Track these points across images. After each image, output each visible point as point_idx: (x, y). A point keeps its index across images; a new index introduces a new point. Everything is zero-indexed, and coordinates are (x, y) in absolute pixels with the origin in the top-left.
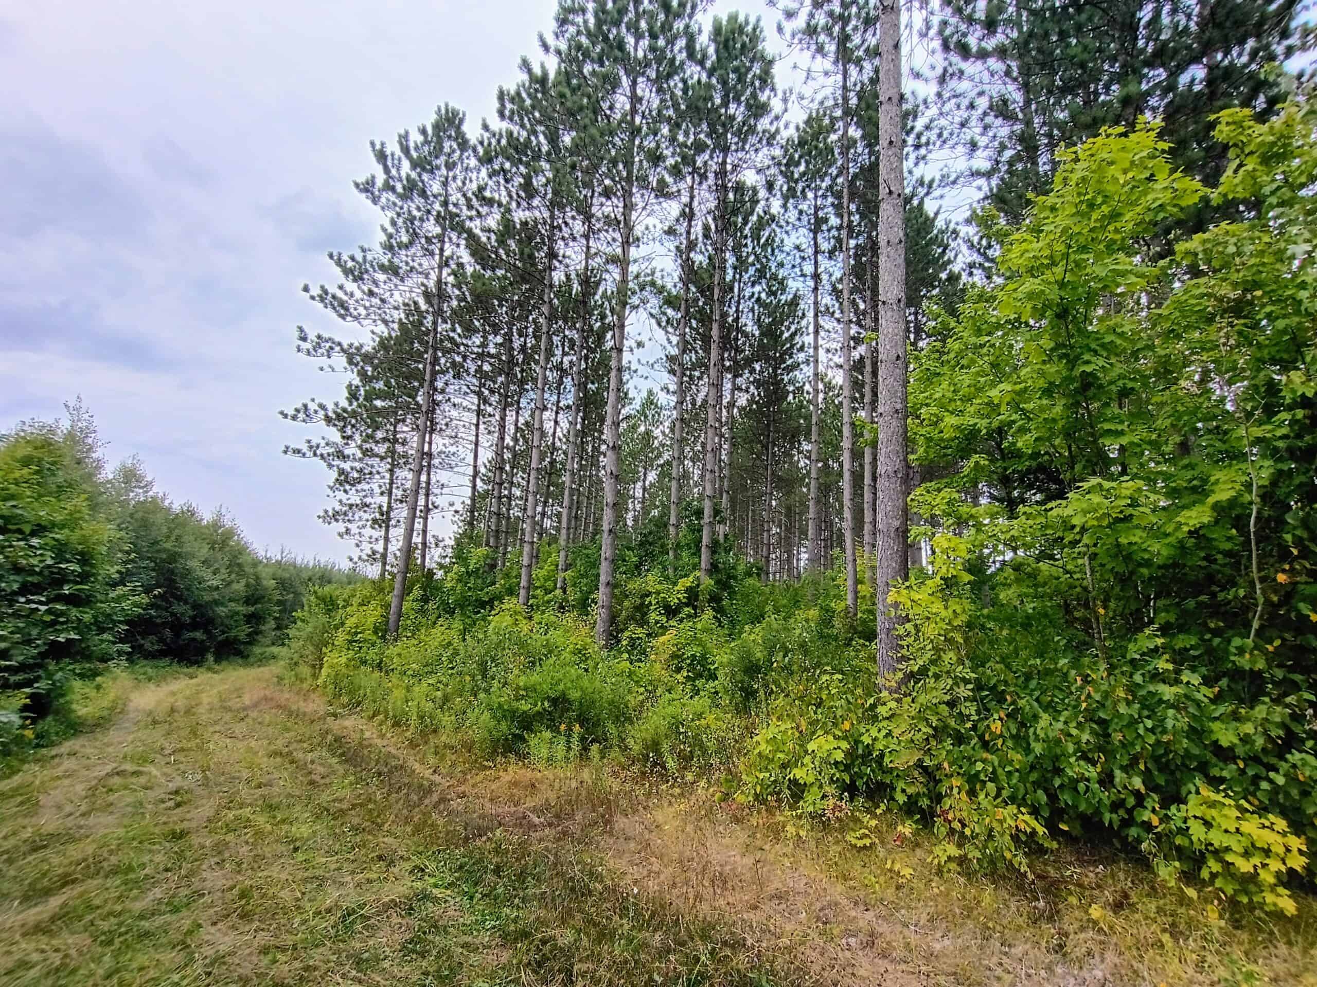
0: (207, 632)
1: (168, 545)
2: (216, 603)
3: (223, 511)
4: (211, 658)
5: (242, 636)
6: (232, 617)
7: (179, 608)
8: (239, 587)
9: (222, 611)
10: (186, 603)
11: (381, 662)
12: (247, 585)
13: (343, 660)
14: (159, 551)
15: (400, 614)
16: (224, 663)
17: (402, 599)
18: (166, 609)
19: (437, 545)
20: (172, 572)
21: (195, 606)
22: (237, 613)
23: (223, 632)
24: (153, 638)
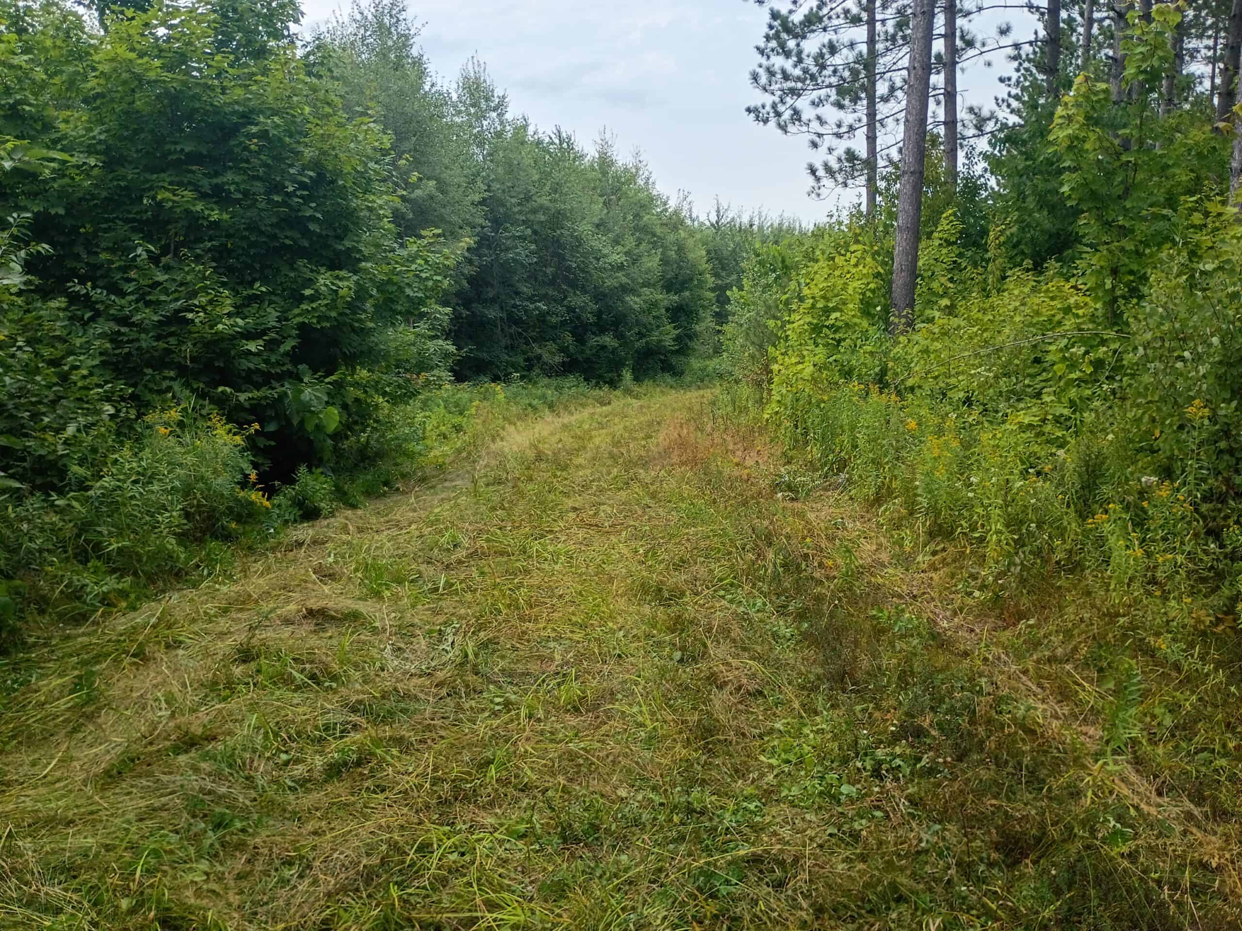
0: (619, 336)
1: (544, 201)
2: (625, 289)
3: (608, 136)
4: (627, 375)
5: (668, 342)
6: (649, 311)
7: (578, 299)
8: (652, 263)
9: (634, 302)
10: (584, 291)
11: (884, 372)
12: (664, 261)
13: (808, 370)
14: (534, 211)
15: (913, 273)
16: (648, 383)
17: (916, 239)
18: (560, 302)
19: (979, 127)
20: (557, 241)
21: (599, 296)
22: (654, 304)
23: (641, 335)
24: (552, 346)
